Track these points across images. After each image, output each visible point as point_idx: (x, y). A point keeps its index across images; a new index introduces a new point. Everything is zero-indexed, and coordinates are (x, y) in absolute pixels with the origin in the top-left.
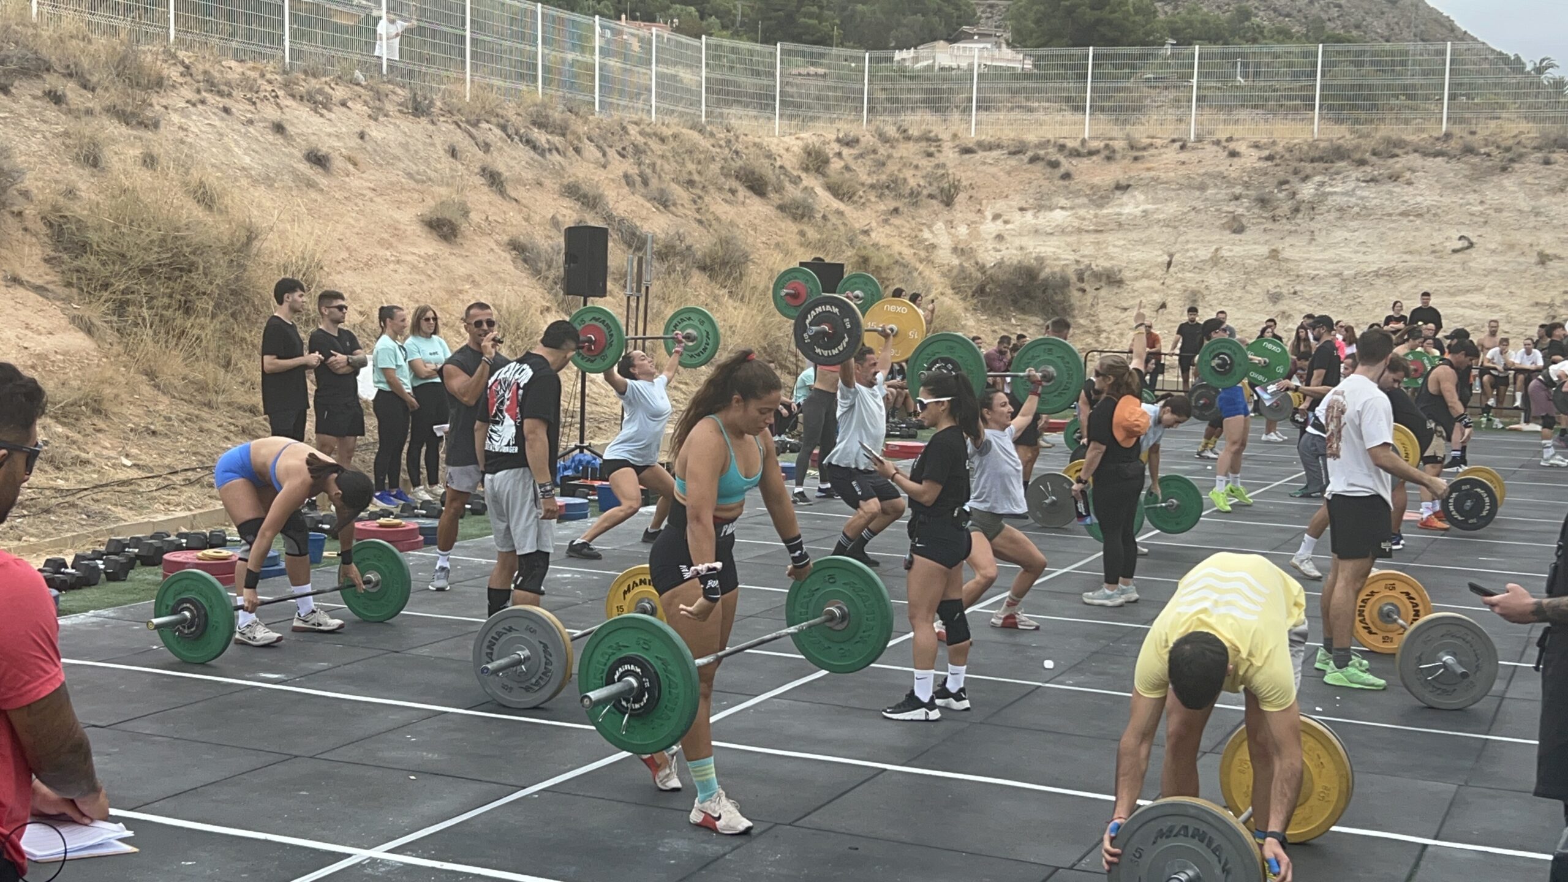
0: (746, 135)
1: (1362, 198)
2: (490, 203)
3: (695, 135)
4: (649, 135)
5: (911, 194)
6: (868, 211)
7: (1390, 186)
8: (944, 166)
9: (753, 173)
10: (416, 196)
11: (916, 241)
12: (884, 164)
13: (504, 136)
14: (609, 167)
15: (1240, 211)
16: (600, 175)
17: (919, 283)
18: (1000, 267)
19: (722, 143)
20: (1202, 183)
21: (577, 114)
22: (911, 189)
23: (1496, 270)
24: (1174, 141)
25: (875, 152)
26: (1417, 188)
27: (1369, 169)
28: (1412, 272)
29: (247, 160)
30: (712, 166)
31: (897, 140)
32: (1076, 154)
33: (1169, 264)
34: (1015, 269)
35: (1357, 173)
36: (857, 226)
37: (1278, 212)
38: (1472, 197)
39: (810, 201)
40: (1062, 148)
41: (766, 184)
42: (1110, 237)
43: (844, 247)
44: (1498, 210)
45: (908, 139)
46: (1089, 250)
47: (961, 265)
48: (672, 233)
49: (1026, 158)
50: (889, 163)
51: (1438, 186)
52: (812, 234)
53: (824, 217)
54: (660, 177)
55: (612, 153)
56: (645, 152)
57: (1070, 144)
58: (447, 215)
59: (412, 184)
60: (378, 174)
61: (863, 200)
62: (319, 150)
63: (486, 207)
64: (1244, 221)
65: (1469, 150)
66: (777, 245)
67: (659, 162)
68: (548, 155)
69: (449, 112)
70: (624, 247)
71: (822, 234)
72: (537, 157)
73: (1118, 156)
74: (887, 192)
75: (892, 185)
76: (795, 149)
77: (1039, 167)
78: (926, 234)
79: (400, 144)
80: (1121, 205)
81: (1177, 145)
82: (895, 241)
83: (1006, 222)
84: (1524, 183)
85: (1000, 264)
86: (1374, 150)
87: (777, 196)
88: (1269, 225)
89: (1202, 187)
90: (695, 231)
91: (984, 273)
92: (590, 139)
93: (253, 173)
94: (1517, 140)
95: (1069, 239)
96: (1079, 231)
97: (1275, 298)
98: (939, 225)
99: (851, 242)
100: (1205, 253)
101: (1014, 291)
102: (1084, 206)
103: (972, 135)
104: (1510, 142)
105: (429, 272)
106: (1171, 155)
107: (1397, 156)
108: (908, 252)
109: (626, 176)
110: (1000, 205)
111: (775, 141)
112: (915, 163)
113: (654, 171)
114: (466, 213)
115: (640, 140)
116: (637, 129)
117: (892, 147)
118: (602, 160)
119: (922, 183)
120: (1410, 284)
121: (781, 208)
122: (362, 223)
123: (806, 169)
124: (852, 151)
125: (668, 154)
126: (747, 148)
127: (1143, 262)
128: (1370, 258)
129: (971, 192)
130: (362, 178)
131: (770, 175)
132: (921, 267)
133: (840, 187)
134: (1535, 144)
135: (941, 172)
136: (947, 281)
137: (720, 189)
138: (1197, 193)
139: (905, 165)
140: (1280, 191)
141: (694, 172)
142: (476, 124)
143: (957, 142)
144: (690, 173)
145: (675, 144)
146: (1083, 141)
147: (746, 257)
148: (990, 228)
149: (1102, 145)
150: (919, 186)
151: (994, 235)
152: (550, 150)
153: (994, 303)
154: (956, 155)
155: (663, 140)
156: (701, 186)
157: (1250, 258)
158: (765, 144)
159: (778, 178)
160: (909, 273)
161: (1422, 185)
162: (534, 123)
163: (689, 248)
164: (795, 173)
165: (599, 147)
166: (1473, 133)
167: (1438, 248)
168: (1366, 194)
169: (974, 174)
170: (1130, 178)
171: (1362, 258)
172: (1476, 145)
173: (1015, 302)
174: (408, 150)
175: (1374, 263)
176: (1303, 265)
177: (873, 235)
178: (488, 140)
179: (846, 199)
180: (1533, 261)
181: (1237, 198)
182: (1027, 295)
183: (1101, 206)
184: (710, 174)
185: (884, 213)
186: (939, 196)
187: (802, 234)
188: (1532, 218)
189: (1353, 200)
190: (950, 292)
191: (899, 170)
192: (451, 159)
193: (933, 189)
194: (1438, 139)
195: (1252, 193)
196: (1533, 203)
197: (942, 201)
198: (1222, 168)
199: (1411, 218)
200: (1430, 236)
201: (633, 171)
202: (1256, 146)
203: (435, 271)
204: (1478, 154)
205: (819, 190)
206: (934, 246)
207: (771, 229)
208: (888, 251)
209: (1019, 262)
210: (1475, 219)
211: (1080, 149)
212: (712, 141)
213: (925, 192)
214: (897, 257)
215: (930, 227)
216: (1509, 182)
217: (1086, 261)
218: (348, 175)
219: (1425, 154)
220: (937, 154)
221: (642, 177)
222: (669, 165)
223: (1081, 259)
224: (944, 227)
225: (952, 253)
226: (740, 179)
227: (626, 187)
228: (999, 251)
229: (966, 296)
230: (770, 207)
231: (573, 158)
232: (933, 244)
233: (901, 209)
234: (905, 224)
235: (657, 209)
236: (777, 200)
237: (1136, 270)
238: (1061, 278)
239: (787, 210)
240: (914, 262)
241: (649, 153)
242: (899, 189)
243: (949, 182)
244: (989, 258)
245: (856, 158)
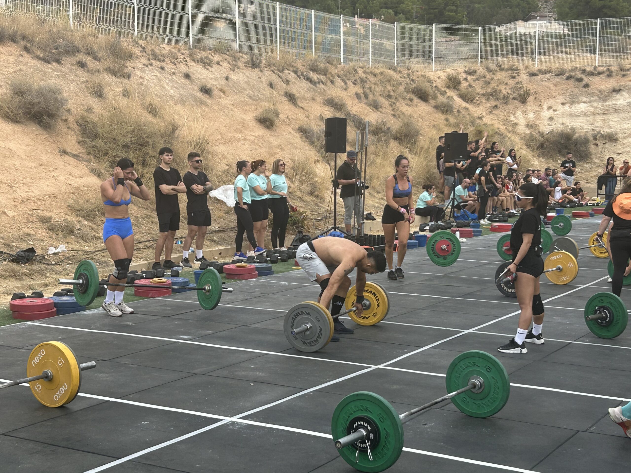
0: (418, 71)
2: (289, 109)
3: (391, 72)
4: (368, 73)
5: (504, 98)
6: (481, 107)
8: (521, 82)
9: (421, 90)
10: (253, 107)
11: (506, 122)
12: (489, 83)
13: (296, 76)
14: (348, 90)
16: (343, 94)
17: (508, 143)
18: (551, 134)
19: (405, 75)
21: (332, 64)
22: (504, 95)
25: (484, 77)
29: (172, 92)
30: (400, 88)
31: (496, 71)
32: (591, 74)
34: (560, 135)
36: (475, 115)
39: (451, 103)
40: (584, 71)
41: (428, 95)
42: (610, 117)
43: (469, 126)
45: (502, 70)
46: (599, 123)
47: (531, 133)
48: (380, 121)
49: (564, 77)
50: (492, 82)
52: (452, 120)
53: (458, 111)
54: (374, 94)
55: (349, 83)
56: (366, 82)
57: (588, 69)
58: (268, 116)
59: (251, 101)
60: (235, 97)
61: (478, 102)
62: (206, 86)
63: (287, 111)
66: (434, 126)
67: (373, 86)
68: (318, 85)
69: (269, 65)
70: (356, 129)
71: (457, 120)
72: (312, 86)
73: (614, 74)
74: (491, 97)
75: (494, 94)
76: (443, 77)
77: (571, 82)
78: (512, 118)
79: (245, 82)
80: (616, 100)
82: (495, 122)
83: (555, 111)
85: (551, 132)
87: (434, 101)
90: (392, 121)
92: (339, 76)
93: (175, 98)
95: (588, 118)
96: (594, 114)
98: (519, 113)
99: (473, 123)
101: (559, 145)
102: (596, 101)
103: (536, 67)
105: (260, 144)
108: (502, 128)
109: (357, 94)
110: (551, 102)
111: (433, 74)
112: (506, 82)
113: (371, 91)
114: (277, 115)
115: (364, 76)
116: (362, 70)
117: (494, 74)
118: (345, 87)
121: (436, 107)
122: (228, 121)
123: (449, 87)
124: (472, 77)
125: (377, 82)
126: (418, 78)
127: (628, 129)
129: (535, 96)
130: (227, 99)
131: (430, 91)
132: (509, 135)
133: (466, 96)
135: (519, 86)
136: (524, 142)
137: (404, 99)
139: (500, 83)
141: (391, 90)
142: (282, 71)
143: (528, 70)
144: (389, 91)
145: (381, 77)
146: (595, 67)
147: (417, 133)
148: (546, 114)
149: (605, 69)
150: (508, 93)
151: (548, 117)
152: (319, 83)
153: (549, 152)
154: (528, 77)
155: (375, 75)
156: (395, 98)
158: (427, 75)
159: (434, 92)
160: (503, 138)
162: (311, 70)
163: (388, 129)
164: (443, 90)
165: (343, 81)
169: (537, 86)
170: (621, 85)
173: (560, 152)
174: (249, 85)
177: (484, 119)
178: (288, 79)
179: (469, 101)
182: (565, 148)
183: (605, 101)
184: (399, 91)
185: (490, 108)
186: (519, 99)
187: (447, 120)
190: (524, 147)
191: (497, 86)
192: (270, 89)
193: (516, 95)
197: (520, 101)
201: (360, 91)
203: (263, 144)
205: (456, 98)
206: (516, 124)
207: (431, 118)
208: (492, 128)
209: (562, 131)
211: (594, 71)
212: (400, 75)
213: (511, 97)
214: (497, 130)
215: (514, 114)
217: (598, 129)
218: (220, 98)
220: (517, 77)
221: (365, 95)
222: (378, 87)
223: (595, 129)
224: (521, 114)
225: (526, 127)
226: (415, 93)
227: (357, 100)
228: (551, 125)
229: (534, 149)
230: (430, 107)
231: (330, 86)
232: (516, 123)
233: (498, 106)
234: (501, 113)
235: (372, 110)
236: (434, 104)
237: (625, 133)
238: (584, 138)
239: (439, 108)
240: (506, 132)
241: (368, 82)
242: (498, 95)
243: (524, 91)
244: (545, 129)
245: (475, 81)
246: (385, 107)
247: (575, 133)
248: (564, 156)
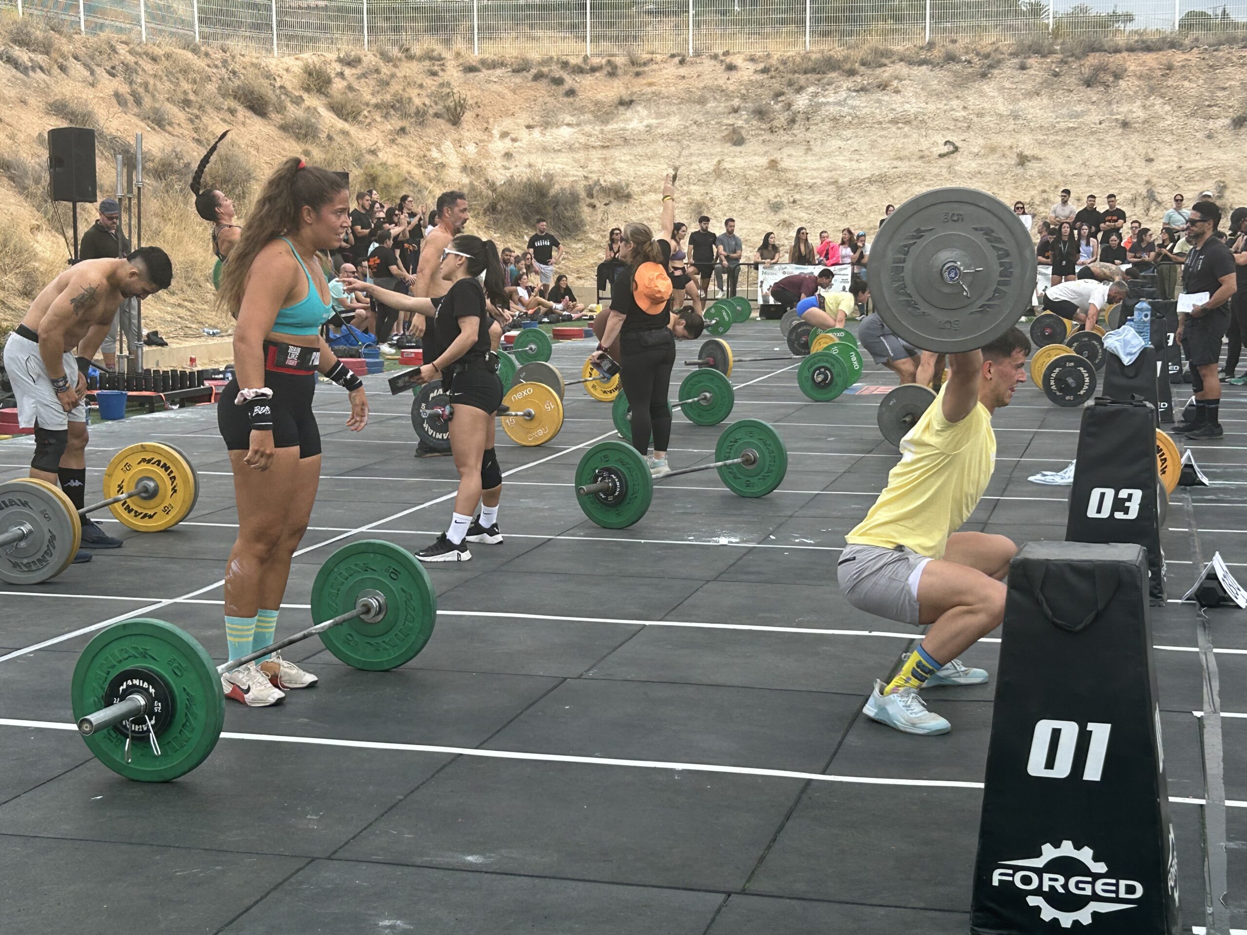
0: (243, 56)
1: (853, 107)
3: (189, 55)
4: (139, 54)
5: (417, 113)
6: (374, 131)
7: (879, 95)
8: (449, 84)
9: (252, 93)
11: (424, 160)
12: (388, 84)
14: (99, 86)
15: (740, 123)
16: (88, 94)
18: (510, 185)
19: (218, 63)
20: (703, 96)
21: (60, 32)
22: (417, 108)
23: (980, 173)
24: (673, 56)
25: (377, 71)
26: (904, 96)
27: (859, 79)
28: (903, 178)
30: (209, 87)
31: (400, 60)
32: (579, 70)
33: (675, 178)
34: (525, 187)
35: (847, 83)
36: (364, 146)
37: (776, 123)
38: (955, 103)
39: (313, 120)
40: (565, 65)
41: (266, 103)
42: (616, 153)
43: (351, 168)
44: (980, 115)
45: (411, 58)
46: (596, 166)
47: (471, 183)
48: (168, 150)
49: (530, 75)
50: (393, 82)
51: (923, 94)
52: (317, 155)
53: (330, 137)
54: (153, 96)
55: (99, 71)
56: (136, 71)
57: (573, 61)
61: (368, 120)
64: (743, 133)
65: (951, 58)
67: (151, 81)
68: (31, 73)
71: (327, 152)
72: (21, 76)
73: (620, 72)
74: (392, 112)
75: (398, 105)
76: (296, 69)
77: (543, 84)
78: (435, 154)
80: (626, 121)
81: (677, 60)
82: (403, 160)
83: (514, 140)
84: (1003, 88)
85: (510, 182)
86: (862, 59)
87: (280, 116)
88: (768, 136)
89: (702, 101)
90: (193, 151)
91: (494, 191)
92: (76, 58)
94: (994, 47)
95: (577, 156)
96: (587, 147)
97: (776, 207)
98: (448, 145)
99: (358, 160)
100: (707, 166)
101: (525, 207)
102: (589, 122)
103: (475, 55)
104: (989, 49)
106: (671, 70)
107: (885, 65)
108: (417, 172)
109: (117, 95)
110: (507, 124)
111: (274, 61)
112: (419, 82)
113: (147, 90)
115: (130, 59)
116: (127, 48)
117: (395, 66)
118: (90, 79)
119: (427, 102)
120: (900, 189)
121: (284, 128)
123: (308, 90)
124: (354, 71)
125: (160, 73)
126: (244, 68)
127: (649, 177)
128: (863, 165)
129: (477, 111)
131: (271, 95)
132: (431, 186)
134: (1011, 50)
135: (446, 90)
137: (218, 109)
138: (698, 107)
139: (409, 84)
140: (777, 103)
141: (190, 91)
143: (461, 61)
144: (185, 93)
145: (166, 63)
146: (586, 58)
147: (248, 176)
148: (499, 146)
149: (604, 61)
150: (424, 104)
151: (503, 153)
152: (33, 68)
153: (506, 220)
154: (461, 74)
155: (154, 59)
156: (197, 106)
157: (750, 169)
158: (264, 64)
159: (279, 97)
160: (419, 191)
161: (909, 92)
162: (15, 41)
163: (187, 166)
164: (297, 94)
165: (86, 65)
166: (954, 41)
167: (927, 153)
168: (857, 103)
169: (478, 93)
170: (633, 94)
171: (855, 165)
172: (958, 54)
173: (527, 220)
175: (866, 169)
176: (801, 174)
177: (380, 155)
179: (350, 119)
180: (1013, 162)
181: (736, 111)
182: (538, 211)
183: (605, 122)
184: (207, 94)
185: (391, 132)
186: (446, 116)
187: (307, 153)
188: (1012, 122)
189: (846, 109)
191: (404, 90)
193: (439, 108)
194: (922, 48)
195: (750, 105)
196: (1011, 107)
197: (449, 120)
198: (721, 82)
199: (900, 125)
200: (917, 143)
201: (124, 89)
202: (752, 59)
204: (959, 61)
205: (322, 111)
206: (443, 166)
207: (274, 150)
208: (396, 170)
209: (529, 179)
210: (959, 124)
211: (583, 66)
212: (207, 61)
213: (431, 111)
214: (407, 175)
215: (438, 147)
216: (989, 88)
217: (594, 177)
219: (911, 63)
220: (441, 73)
221: (134, 96)
222: (162, 84)
223: (590, 175)
224: (452, 146)
225: (461, 172)
226: (239, 100)
227: (118, 106)
228: (509, 169)
229: (478, 214)
230: (273, 128)
231: (59, 77)
232: (442, 163)
233: (408, 129)
234: (413, 143)
235: (151, 128)
236: (279, 120)
237: (643, 185)
238: (571, 194)
239: (290, 130)
240: (424, 182)
241: (140, 73)
242: (405, 108)
243: (454, 100)
244: (498, 176)
245: (359, 78)
246: (179, 124)
247: (554, 184)
248: (534, 227)
